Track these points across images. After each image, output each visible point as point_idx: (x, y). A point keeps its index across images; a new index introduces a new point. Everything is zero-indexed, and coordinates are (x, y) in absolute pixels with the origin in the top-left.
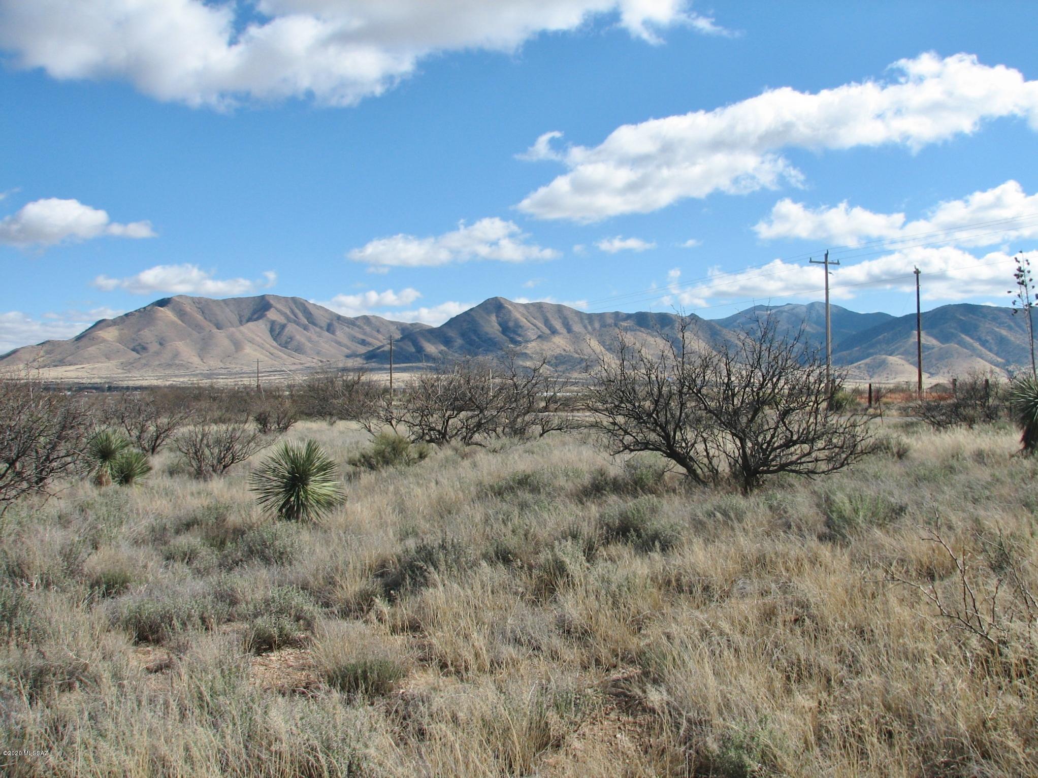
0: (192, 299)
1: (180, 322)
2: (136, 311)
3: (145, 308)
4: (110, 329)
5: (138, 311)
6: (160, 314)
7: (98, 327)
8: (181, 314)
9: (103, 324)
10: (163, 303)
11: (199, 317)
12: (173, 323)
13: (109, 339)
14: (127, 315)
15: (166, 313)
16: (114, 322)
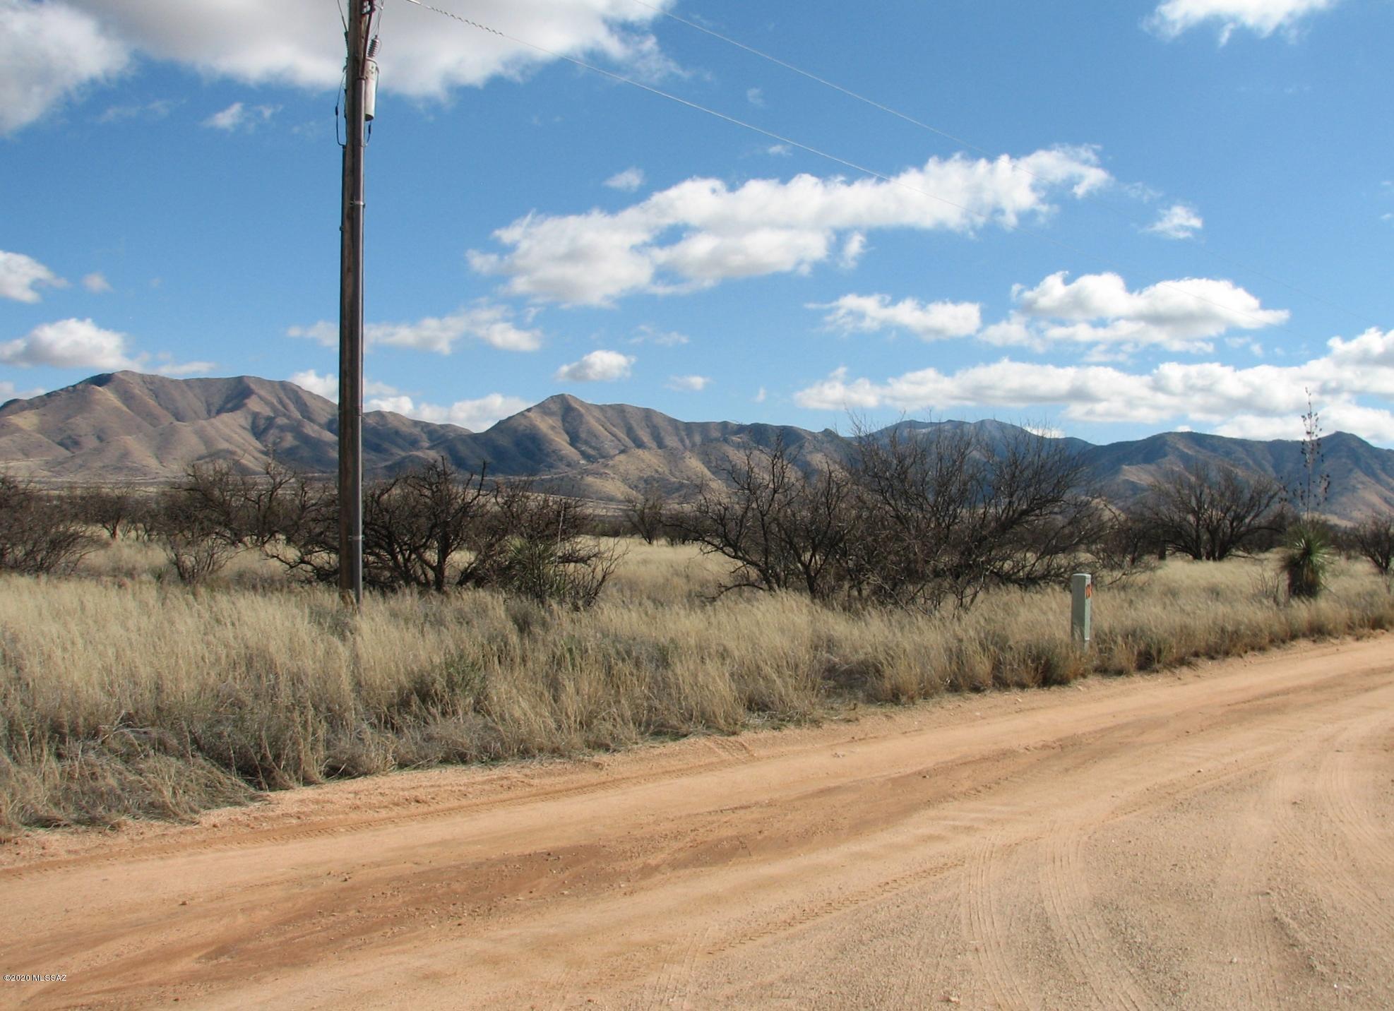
0: (142, 376)
1: (125, 408)
2: (62, 390)
3: (74, 386)
4: (27, 413)
5: (66, 390)
6: (98, 397)
7: (8, 409)
8: (127, 397)
9: (14, 407)
10: (102, 380)
11: (152, 402)
12: (117, 409)
13: (24, 427)
14: (48, 395)
15: (106, 395)
16: (32, 404)
